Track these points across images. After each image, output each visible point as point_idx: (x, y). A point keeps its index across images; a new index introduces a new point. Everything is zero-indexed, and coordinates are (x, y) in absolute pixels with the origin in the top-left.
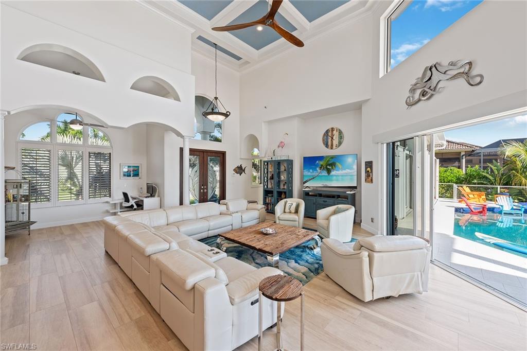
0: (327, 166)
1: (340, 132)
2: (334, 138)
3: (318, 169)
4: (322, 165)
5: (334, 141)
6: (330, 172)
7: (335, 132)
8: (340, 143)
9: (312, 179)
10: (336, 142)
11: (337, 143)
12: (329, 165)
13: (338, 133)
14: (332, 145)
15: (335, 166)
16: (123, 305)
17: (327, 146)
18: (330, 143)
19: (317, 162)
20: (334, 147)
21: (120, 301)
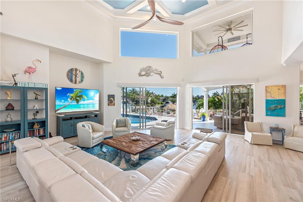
0: (76, 97)
1: (82, 74)
2: (78, 76)
3: (69, 99)
4: (72, 97)
5: (77, 78)
6: (79, 102)
7: (78, 72)
8: (82, 81)
9: (64, 107)
10: (78, 79)
11: (80, 81)
12: (78, 97)
13: (80, 73)
14: (76, 81)
15: (82, 98)
16: (224, 188)
17: (71, 81)
18: (74, 79)
19: (68, 94)
20: (78, 82)
21: (223, 191)
